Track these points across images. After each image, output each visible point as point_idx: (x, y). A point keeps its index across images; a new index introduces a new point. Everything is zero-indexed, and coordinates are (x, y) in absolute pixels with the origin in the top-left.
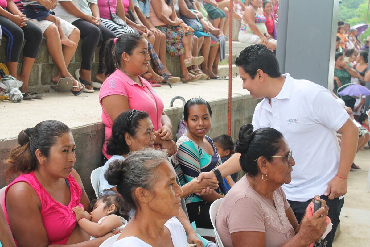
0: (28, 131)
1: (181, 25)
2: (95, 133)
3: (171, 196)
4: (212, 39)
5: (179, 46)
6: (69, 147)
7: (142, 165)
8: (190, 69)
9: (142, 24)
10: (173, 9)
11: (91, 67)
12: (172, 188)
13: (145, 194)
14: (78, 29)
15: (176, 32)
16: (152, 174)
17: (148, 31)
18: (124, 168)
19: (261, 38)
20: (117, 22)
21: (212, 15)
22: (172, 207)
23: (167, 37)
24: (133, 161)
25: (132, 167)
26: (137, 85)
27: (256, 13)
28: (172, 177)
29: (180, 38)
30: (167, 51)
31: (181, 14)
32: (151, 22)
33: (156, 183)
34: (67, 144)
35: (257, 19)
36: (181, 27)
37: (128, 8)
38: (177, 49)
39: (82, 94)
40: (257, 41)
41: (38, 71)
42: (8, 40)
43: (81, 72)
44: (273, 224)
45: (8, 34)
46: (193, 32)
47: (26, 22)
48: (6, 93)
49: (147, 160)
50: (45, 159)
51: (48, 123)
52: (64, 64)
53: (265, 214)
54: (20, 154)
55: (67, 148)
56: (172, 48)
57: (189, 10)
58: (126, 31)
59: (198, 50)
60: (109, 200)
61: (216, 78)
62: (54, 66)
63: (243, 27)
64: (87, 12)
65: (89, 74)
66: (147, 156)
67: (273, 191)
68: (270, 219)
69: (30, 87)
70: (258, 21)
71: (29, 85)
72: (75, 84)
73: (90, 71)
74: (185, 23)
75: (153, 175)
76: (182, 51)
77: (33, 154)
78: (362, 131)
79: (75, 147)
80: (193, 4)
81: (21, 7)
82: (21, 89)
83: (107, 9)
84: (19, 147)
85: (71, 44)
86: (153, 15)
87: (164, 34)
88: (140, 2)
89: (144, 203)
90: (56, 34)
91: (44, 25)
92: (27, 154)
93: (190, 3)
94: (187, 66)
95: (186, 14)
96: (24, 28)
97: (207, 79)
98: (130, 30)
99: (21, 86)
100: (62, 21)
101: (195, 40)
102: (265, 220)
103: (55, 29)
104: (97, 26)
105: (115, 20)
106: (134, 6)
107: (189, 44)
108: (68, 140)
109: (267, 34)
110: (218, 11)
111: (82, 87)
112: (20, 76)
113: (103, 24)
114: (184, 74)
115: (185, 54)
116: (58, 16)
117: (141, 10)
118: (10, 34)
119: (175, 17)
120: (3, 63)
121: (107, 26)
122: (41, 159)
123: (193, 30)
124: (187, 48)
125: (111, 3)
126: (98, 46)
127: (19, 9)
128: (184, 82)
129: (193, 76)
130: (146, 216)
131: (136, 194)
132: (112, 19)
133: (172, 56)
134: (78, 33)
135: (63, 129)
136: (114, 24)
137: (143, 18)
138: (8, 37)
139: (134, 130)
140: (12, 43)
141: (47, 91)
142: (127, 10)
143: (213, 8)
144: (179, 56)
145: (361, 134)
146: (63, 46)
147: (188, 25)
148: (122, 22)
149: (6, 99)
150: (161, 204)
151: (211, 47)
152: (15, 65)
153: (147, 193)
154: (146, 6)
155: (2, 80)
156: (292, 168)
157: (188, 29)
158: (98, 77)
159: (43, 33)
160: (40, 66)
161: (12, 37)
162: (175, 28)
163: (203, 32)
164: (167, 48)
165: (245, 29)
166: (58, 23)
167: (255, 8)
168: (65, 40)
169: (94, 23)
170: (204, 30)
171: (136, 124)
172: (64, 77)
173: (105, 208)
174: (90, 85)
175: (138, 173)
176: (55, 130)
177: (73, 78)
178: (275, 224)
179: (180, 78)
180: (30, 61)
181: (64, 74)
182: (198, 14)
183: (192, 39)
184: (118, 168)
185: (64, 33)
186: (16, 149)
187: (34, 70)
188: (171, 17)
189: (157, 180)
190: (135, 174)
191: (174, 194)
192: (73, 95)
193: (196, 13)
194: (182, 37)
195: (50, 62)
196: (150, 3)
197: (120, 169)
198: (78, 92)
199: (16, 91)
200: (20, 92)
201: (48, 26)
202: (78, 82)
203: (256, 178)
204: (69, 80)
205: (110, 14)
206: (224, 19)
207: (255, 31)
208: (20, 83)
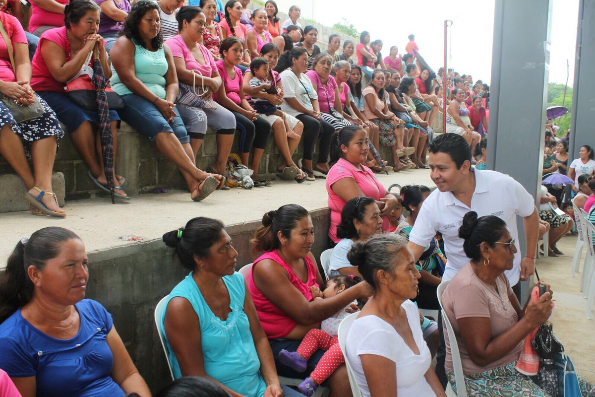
0: (271, 214)
1: (392, 118)
2: (322, 217)
3: (411, 279)
4: (421, 131)
5: (391, 137)
6: (308, 230)
7: (383, 248)
8: (401, 158)
9: (358, 118)
10: (385, 103)
11: (312, 157)
12: (411, 272)
13: (386, 276)
14: (301, 122)
15: (388, 125)
16: (393, 257)
17: (363, 124)
18: (367, 251)
19: (465, 130)
20: (336, 115)
21: (419, 109)
22: (410, 289)
23: (380, 129)
24: (375, 244)
25: (375, 250)
26: (360, 172)
27: (460, 106)
28: (411, 261)
29: (392, 130)
30: (380, 143)
31: (392, 108)
32: (365, 115)
33: (396, 267)
34: (305, 227)
35: (461, 112)
36: (393, 120)
37: (344, 103)
38: (390, 140)
39: (305, 182)
40: (461, 132)
41: (266, 161)
42: (242, 133)
43: (303, 162)
44: (496, 310)
45: (242, 128)
46: (404, 124)
47: (257, 116)
48: (239, 181)
49: (388, 244)
50: (286, 240)
51: (289, 207)
52: (289, 155)
53: (489, 301)
54: (264, 234)
55: (306, 231)
56: (385, 139)
57: (400, 104)
58: (343, 124)
59: (408, 142)
60: (339, 280)
61: (424, 167)
62: (280, 157)
63: (448, 119)
64: (309, 107)
65: (310, 163)
66: (388, 240)
67: (496, 277)
68: (493, 305)
69: (259, 175)
70: (462, 114)
71: (258, 174)
72: (299, 173)
73: (312, 161)
74: (396, 116)
75: (394, 259)
76: (394, 142)
77: (275, 235)
78: (566, 218)
79: (313, 229)
80: (403, 99)
81: (251, 103)
82: (252, 177)
83: (326, 104)
84: (263, 228)
85: (295, 136)
86: (367, 109)
87: (377, 126)
88: (355, 97)
89: (385, 284)
90: (283, 127)
91: (272, 119)
92: (270, 235)
93: (400, 98)
94: (398, 156)
95: (396, 108)
96: (255, 122)
97: (416, 168)
98: (346, 122)
99: (252, 174)
100: (287, 115)
101: (406, 131)
102: (489, 306)
103: (282, 122)
104: (318, 119)
105: (334, 113)
106: (350, 101)
107: (401, 136)
108: (306, 223)
109: (471, 126)
110: (424, 105)
111: (305, 175)
112: (251, 166)
113: (323, 118)
114: (395, 163)
115: (396, 144)
116: (283, 111)
117: (356, 104)
118: (244, 128)
119: (387, 110)
120: (236, 153)
121: (326, 119)
122: (283, 241)
123: (404, 122)
124: (399, 139)
125: (330, 98)
126: (319, 137)
127: (251, 105)
128: (396, 171)
129: (404, 165)
130: (385, 297)
131: (378, 275)
132: (331, 113)
133: (385, 147)
134: (301, 126)
135: (302, 212)
136: (333, 118)
137: (358, 112)
138: (241, 130)
139: (361, 215)
140: (245, 135)
141: (273, 179)
142: (344, 105)
143: (418, 102)
144: (391, 147)
145: (564, 221)
146: (288, 138)
147: (399, 118)
148: (339, 115)
149: (239, 186)
150: (399, 285)
151: (420, 138)
152: (247, 155)
153: (387, 275)
154: (361, 101)
155: (236, 169)
156: (514, 256)
157: (400, 122)
158: (318, 167)
159: (271, 126)
160: (268, 156)
161: (245, 130)
162: (388, 121)
163: (413, 124)
164: (380, 140)
165: (450, 121)
166: (284, 118)
167: (459, 101)
168: (291, 133)
169: (315, 117)
170: (414, 122)
171: (363, 210)
172: (289, 166)
173: (335, 288)
174: (312, 173)
175: (380, 256)
176: (294, 214)
177: (297, 167)
178: (499, 310)
179: (392, 167)
180: (260, 152)
181: (289, 164)
182: (408, 108)
183: (403, 131)
184: (361, 250)
185: (289, 126)
186: (260, 230)
187: (263, 160)
188: (383, 111)
189: (398, 263)
190: (378, 257)
191: (413, 276)
192: (296, 182)
193: (406, 106)
194: (394, 129)
195: (276, 153)
196: (364, 99)
197: (362, 251)
198: (302, 180)
199: (248, 179)
200: (251, 180)
201: (275, 120)
202: (301, 170)
203: (479, 264)
204: (293, 169)
205: (329, 108)
206: (430, 112)
207: (460, 123)
208: (251, 172)
